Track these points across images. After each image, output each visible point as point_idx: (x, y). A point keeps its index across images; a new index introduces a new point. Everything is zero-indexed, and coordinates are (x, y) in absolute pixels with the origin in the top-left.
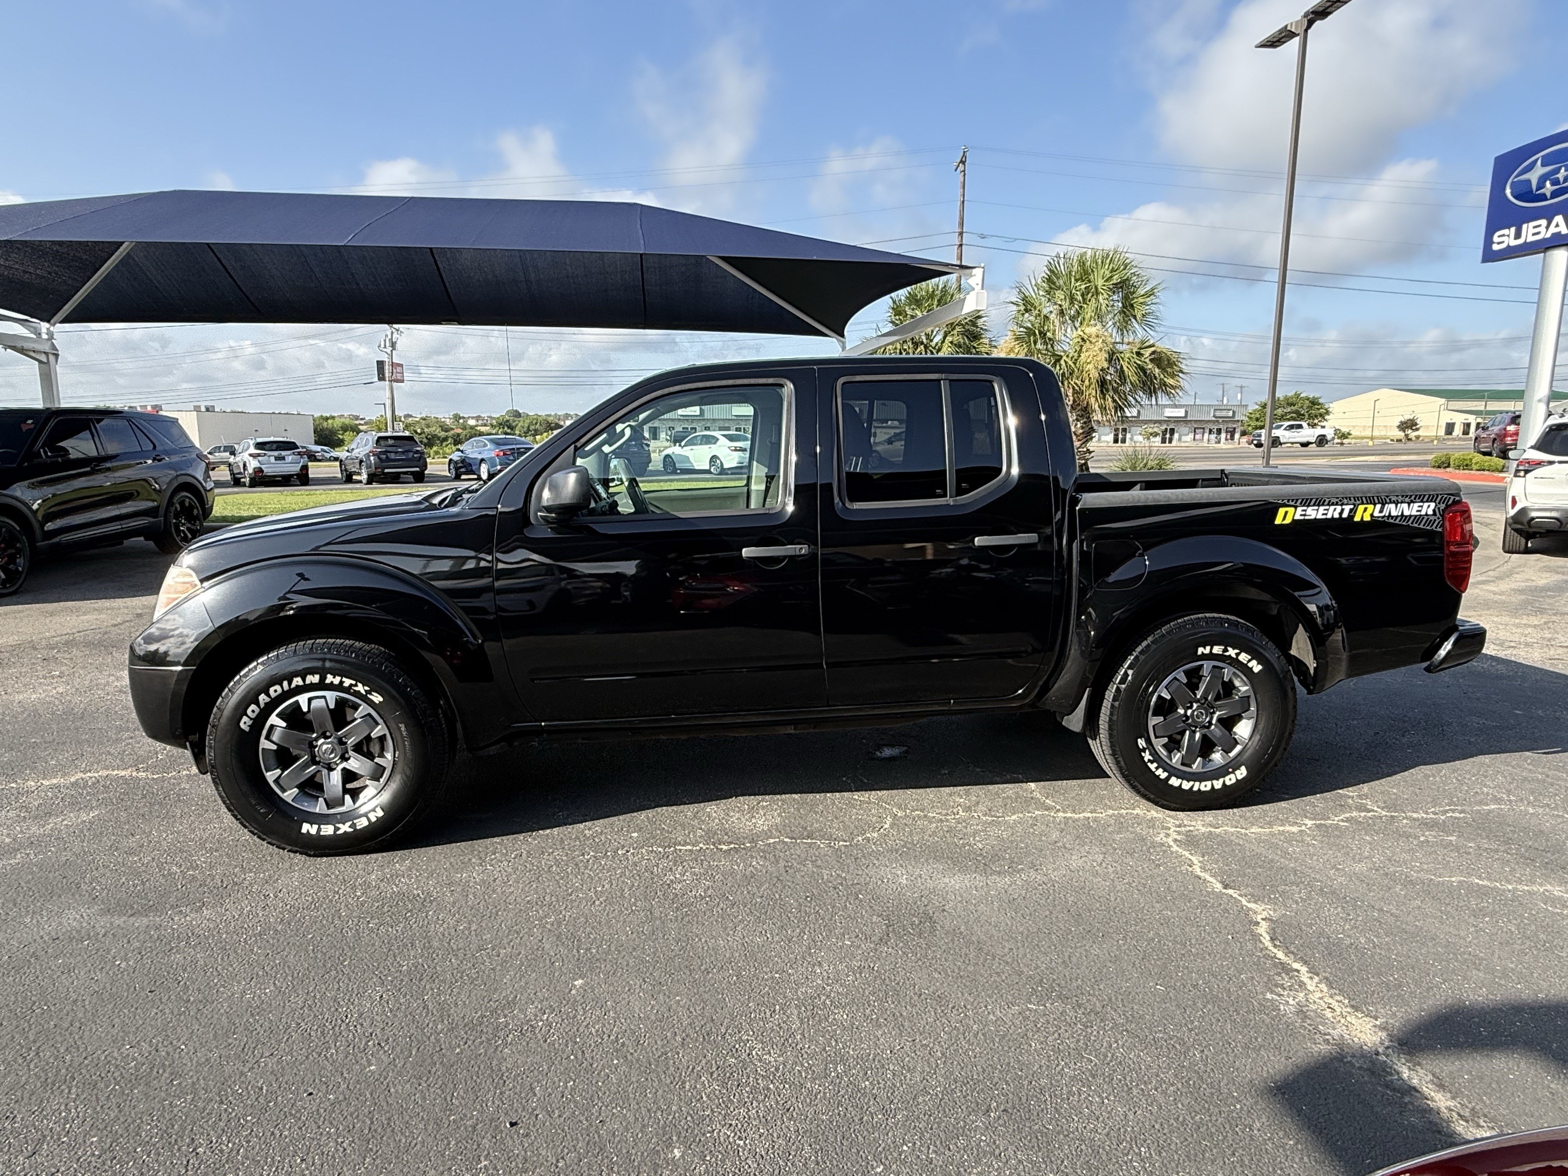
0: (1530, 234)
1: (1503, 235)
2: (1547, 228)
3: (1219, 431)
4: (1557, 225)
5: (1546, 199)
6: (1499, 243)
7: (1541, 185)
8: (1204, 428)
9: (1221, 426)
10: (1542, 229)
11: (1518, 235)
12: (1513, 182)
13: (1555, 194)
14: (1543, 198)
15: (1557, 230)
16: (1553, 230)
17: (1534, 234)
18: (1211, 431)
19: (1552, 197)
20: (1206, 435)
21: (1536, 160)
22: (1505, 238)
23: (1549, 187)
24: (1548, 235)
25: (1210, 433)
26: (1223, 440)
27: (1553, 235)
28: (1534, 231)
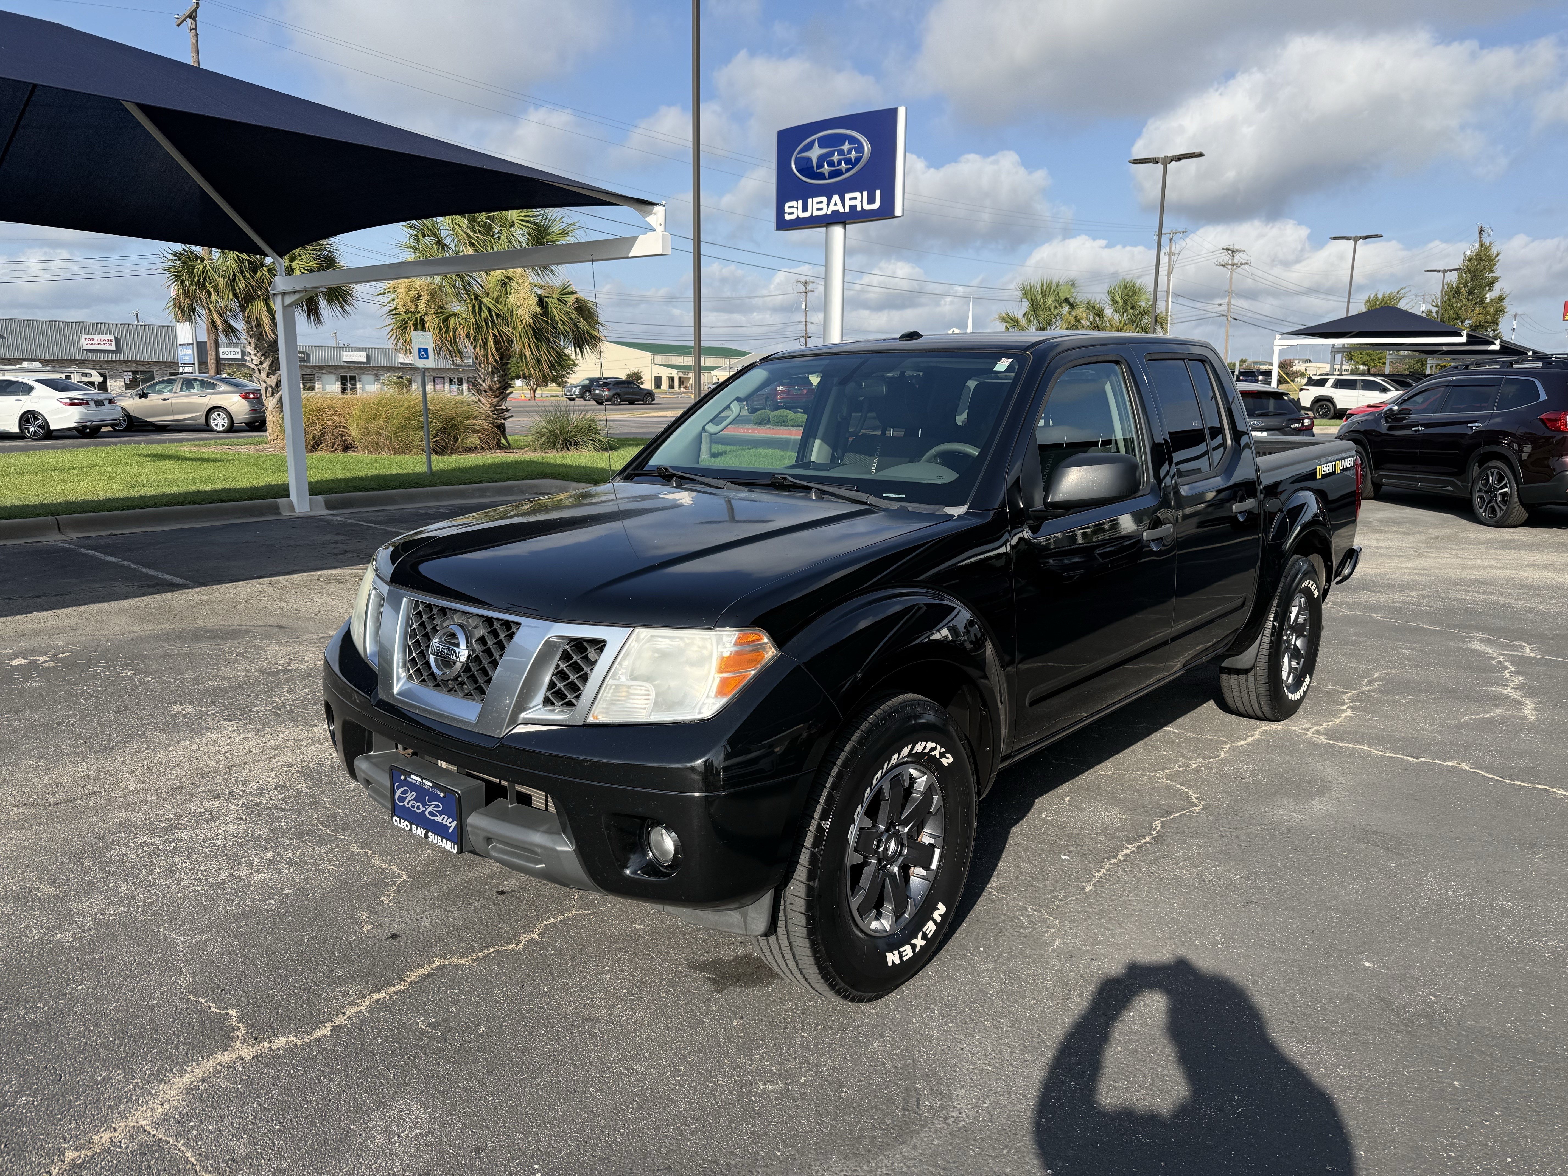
0: (815, 210)
1: (793, 207)
2: (828, 205)
3: (460, 382)
4: (836, 204)
5: (825, 179)
6: (789, 214)
7: (820, 166)
8: (443, 378)
9: (462, 376)
10: (824, 205)
11: (805, 209)
12: (796, 158)
13: (833, 175)
14: (821, 176)
15: (835, 208)
16: (832, 208)
17: (818, 209)
18: (451, 381)
19: (830, 177)
20: (447, 386)
21: (814, 141)
22: (793, 210)
23: (826, 169)
24: (829, 212)
25: (451, 384)
26: (466, 392)
27: (833, 211)
28: (818, 206)
